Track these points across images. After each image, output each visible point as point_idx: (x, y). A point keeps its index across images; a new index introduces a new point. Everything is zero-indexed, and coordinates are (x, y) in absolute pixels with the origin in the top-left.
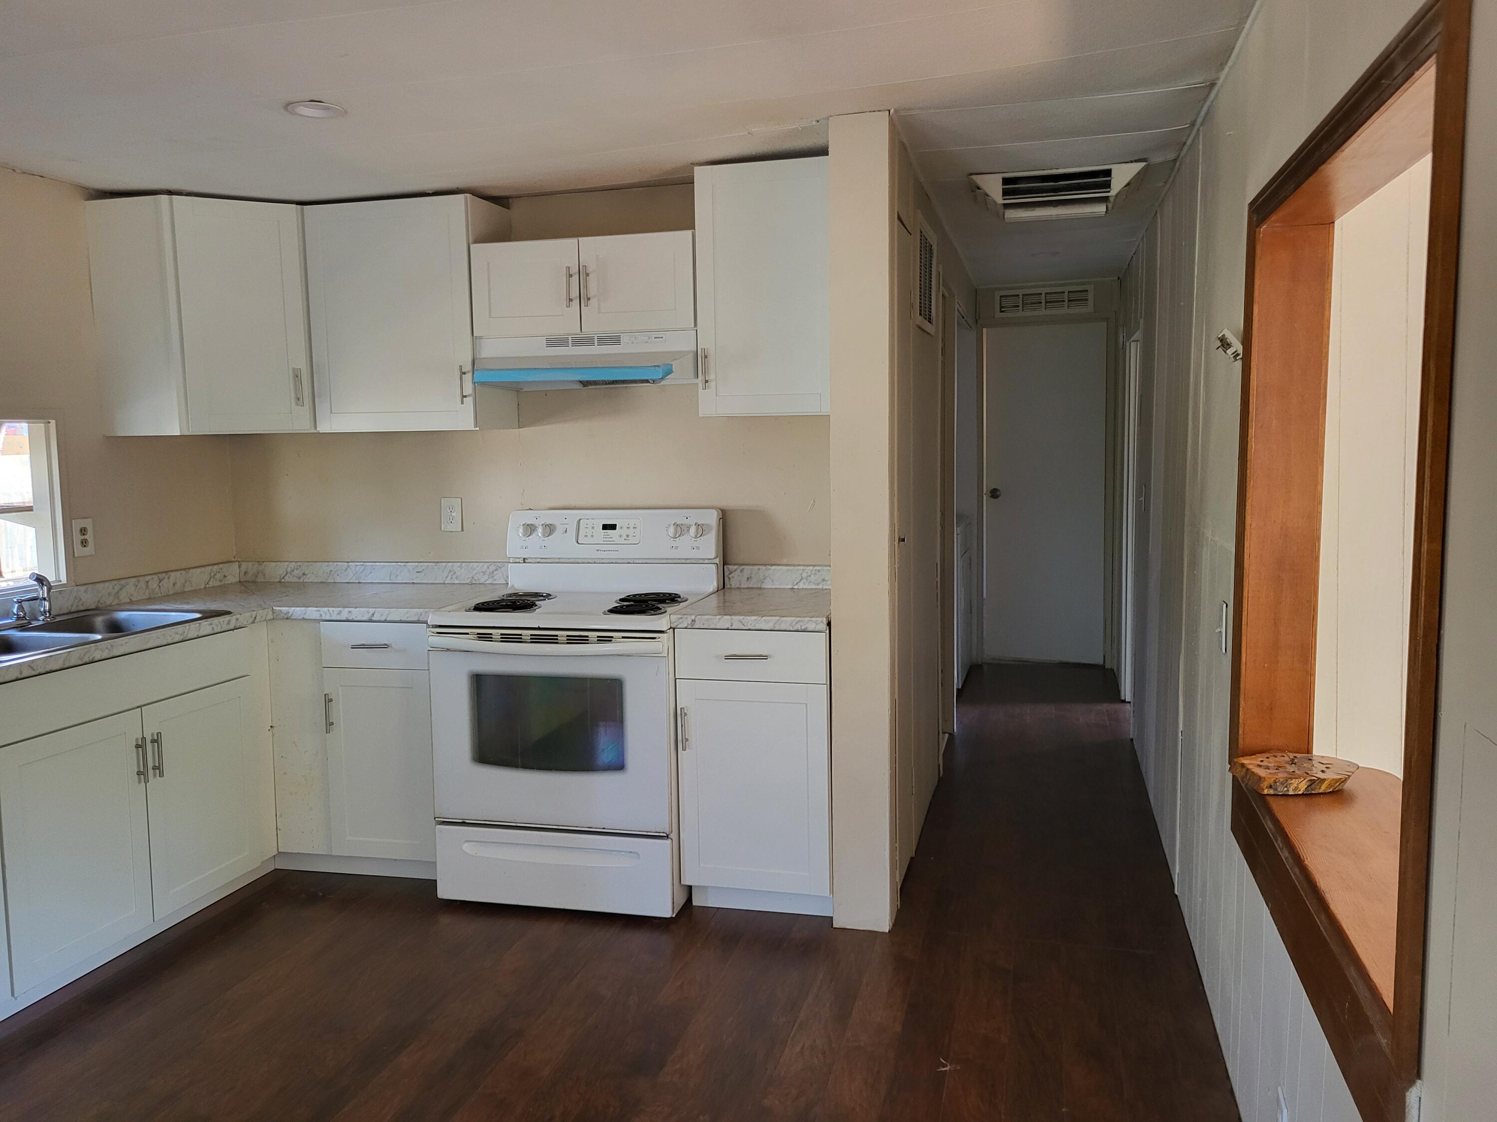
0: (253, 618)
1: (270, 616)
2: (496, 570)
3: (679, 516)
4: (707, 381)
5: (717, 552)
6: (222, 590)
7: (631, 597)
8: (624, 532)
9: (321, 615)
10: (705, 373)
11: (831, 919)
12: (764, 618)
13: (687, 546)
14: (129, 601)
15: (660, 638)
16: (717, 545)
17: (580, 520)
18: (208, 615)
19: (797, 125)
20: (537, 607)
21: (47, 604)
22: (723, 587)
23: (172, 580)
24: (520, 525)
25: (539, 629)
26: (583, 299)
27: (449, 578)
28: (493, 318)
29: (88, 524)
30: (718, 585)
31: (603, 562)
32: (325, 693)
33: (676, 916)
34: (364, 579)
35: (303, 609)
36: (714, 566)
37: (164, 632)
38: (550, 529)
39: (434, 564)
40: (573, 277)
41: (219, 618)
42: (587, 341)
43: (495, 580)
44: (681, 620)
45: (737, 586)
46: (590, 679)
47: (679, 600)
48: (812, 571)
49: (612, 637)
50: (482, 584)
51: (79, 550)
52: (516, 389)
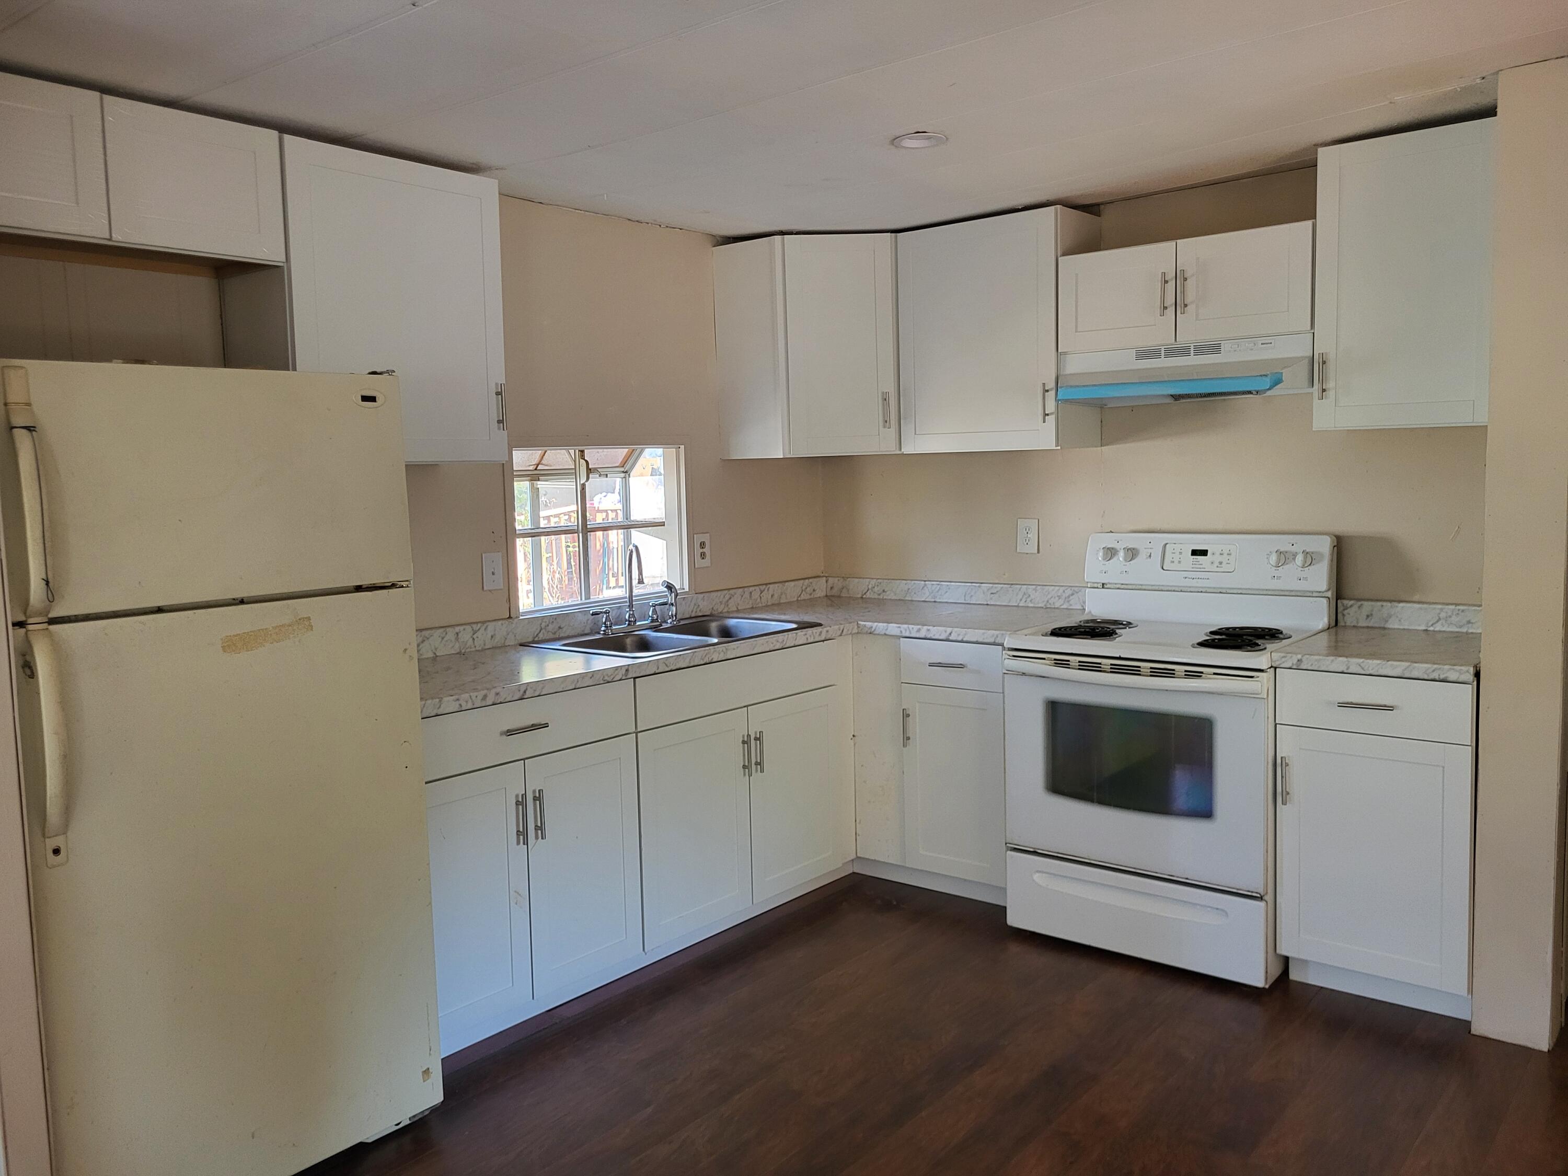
0: (841, 631)
1: (855, 631)
2: (1072, 594)
3: (1283, 544)
4: (1324, 390)
5: (1329, 584)
6: (811, 603)
7: (1224, 630)
8: (1217, 559)
9: (901, 632)
10: (1322, 381)
11: (1467, 1024)
12: (1390, 662)
13: (1291, 576)
14: (736, 609)
15: (1258, 677)
16: (1330, 578)
17: (1167, 544)
18: (803, 626)
19: (1455, 86)
20: (1117, 636)
21: (674, 608)
22: (1336, 623)
23: (771, 592)
24: (1100, 549)
25: (1120, 658)
26: (1179, 305)
27: (1024, 600)
28: (1079, 332)
29: (706, 538)
30: (1329, 622)
31: (1192, 591)
32: (904, 708)
33: (1270, 987)
34: (940, 598)
35: (885, 624)
36: (1325, 601)
37: (767, 640)
38: (1132, 553)
39: (1009, 586)
40: (1169, 283)
41: (812, 629)
42: (1184, 351)
43: (1071, 605)
44: (1283, 659)
45: (1352, 625)
46: (1175, 716)
47: (1281, 636)
48: (1453, 611)
49: (1202, 673)
50: (1057, 608)
51: (699, 562)
52: (1100, 406)
